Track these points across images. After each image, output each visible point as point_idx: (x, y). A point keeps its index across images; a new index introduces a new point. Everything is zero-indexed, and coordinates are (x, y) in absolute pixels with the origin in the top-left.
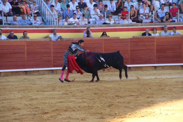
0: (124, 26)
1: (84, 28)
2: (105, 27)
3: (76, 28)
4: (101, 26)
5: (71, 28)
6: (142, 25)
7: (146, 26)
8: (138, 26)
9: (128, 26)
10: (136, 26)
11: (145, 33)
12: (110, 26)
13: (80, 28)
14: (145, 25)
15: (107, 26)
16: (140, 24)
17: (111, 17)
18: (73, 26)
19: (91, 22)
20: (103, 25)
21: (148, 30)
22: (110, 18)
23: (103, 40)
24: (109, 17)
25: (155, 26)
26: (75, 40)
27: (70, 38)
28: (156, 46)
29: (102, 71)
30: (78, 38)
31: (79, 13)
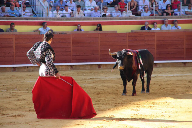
0: (122, 19)
2: (101, 20)
6: (141, 19)
7: (146, 19)
8: (137, 19)
9: (126, 19)
10: (135, 19)
12: (106, 19)
13: (74, 20)
16: (139, 17)
17: (107, 9)
23: (99, 34)
26: (68, 33)
27: (63, 32)
28: (157, 41)
29: (97, 68)
30: (72, 32)
31: (72, 5)
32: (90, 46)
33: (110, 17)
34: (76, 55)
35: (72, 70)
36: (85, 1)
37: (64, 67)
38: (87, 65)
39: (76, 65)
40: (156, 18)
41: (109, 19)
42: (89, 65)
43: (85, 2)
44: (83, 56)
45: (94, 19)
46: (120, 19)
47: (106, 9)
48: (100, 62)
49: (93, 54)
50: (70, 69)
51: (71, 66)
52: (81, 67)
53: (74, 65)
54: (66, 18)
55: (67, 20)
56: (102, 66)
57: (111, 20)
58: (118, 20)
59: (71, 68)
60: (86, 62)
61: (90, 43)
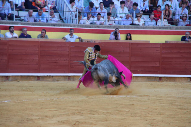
0: (156, 29)
1: (108, 28)
2: (132, 29)
3: (99, 28)
4: (128, 28)
5: (93, 28)
6: (177, 28)
7: (182, 29)
8: (172, 29)
10: (170, 28)
12: (138, 28)
13: (104, 28)
14: (181, 28)
15: (135, 28)
16: (175, 26)
18: (96, 26)
23: (130, 44)
26: (97, 42)
27: (92, 40)
30: (101, 40)
31: (103, 11)
32: (120, 56)
36: (116, 8)
41: (141, 28)
45: (125, 28)
46: (154, 29)
55: (96, 28)
58: (152, 29)
61: (120, 53)
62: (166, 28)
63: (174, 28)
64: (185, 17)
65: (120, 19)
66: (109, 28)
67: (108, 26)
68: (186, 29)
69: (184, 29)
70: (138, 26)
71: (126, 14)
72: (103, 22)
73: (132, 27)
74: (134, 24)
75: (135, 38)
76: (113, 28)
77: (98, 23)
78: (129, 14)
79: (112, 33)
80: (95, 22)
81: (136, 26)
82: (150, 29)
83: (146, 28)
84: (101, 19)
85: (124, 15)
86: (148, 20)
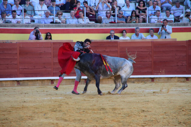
0: (79, 27)
1: (25, 27)
2: (53, 27)
3: (15, 27)
4: (48, 26)
5: (9, 27)
6: (101, 26)
7: (106, 27)
8: (96, 27)
9: (83, 26)
10: (94, 26)
11: (110, 36)
12: (60, 26)
13: (21, 27)
14: (105, 25)
15: (56, 26)
17: (62, 14)
18: (12, 25)
19: (35, 20)
20: (51, 24)
21: (113, 32)
22: (60, 16)
23: (52, 44)
24: (59, 14)
25: (118, 27)
26: (13, 42)
27: (8, 41)
28: (120, 52)
29: (50, 84)
30: (18, 41)
31: (19, 9)
32: (41, 58)
33: (64, 24)
34: (24, 69)
35: (18, 86)
37: (9, 83)
38: (37, 80)
39: (23, 80)
40: (118, 26)
41: (63, 26)
42: (40, 80)
43: (33, 7)
44: (33, 69)
45: (45, 26)
46: (77, 26)
47: (60, 14)
48: (53, 76)
49: (45, 67)
50: (16, 85)
51: (18, 81)
52: (29, 83)
53: (21, 81)
54: (11, 24)
55: (12, 27)
56: (56, 81)
57: (66, 27)
58: (74, 27)
59: (18, 84)
60: (37, 76)
61: (41, 54)
62: (90, 26)
63: (98, 27)
64: (109, 13)
65: (40, 17)
66: (27, 27)
67: (26, 25)
68: (110, 26)
69: (109, 27)
70: (59, 24)
71: (46, 12)
72: (19, 20)
73: (52, 25)
74: (55, 22)
75: (56, 37)
76: (32, 27)
77: (14, 21)
78: (49, 11)
79: (32, 32)
80: (10, 20)
81: (57, 24)
82: (72, 27)
83: (68, 26)
84: (17, 17)
85: (43, 13)
86: (69, 18)
